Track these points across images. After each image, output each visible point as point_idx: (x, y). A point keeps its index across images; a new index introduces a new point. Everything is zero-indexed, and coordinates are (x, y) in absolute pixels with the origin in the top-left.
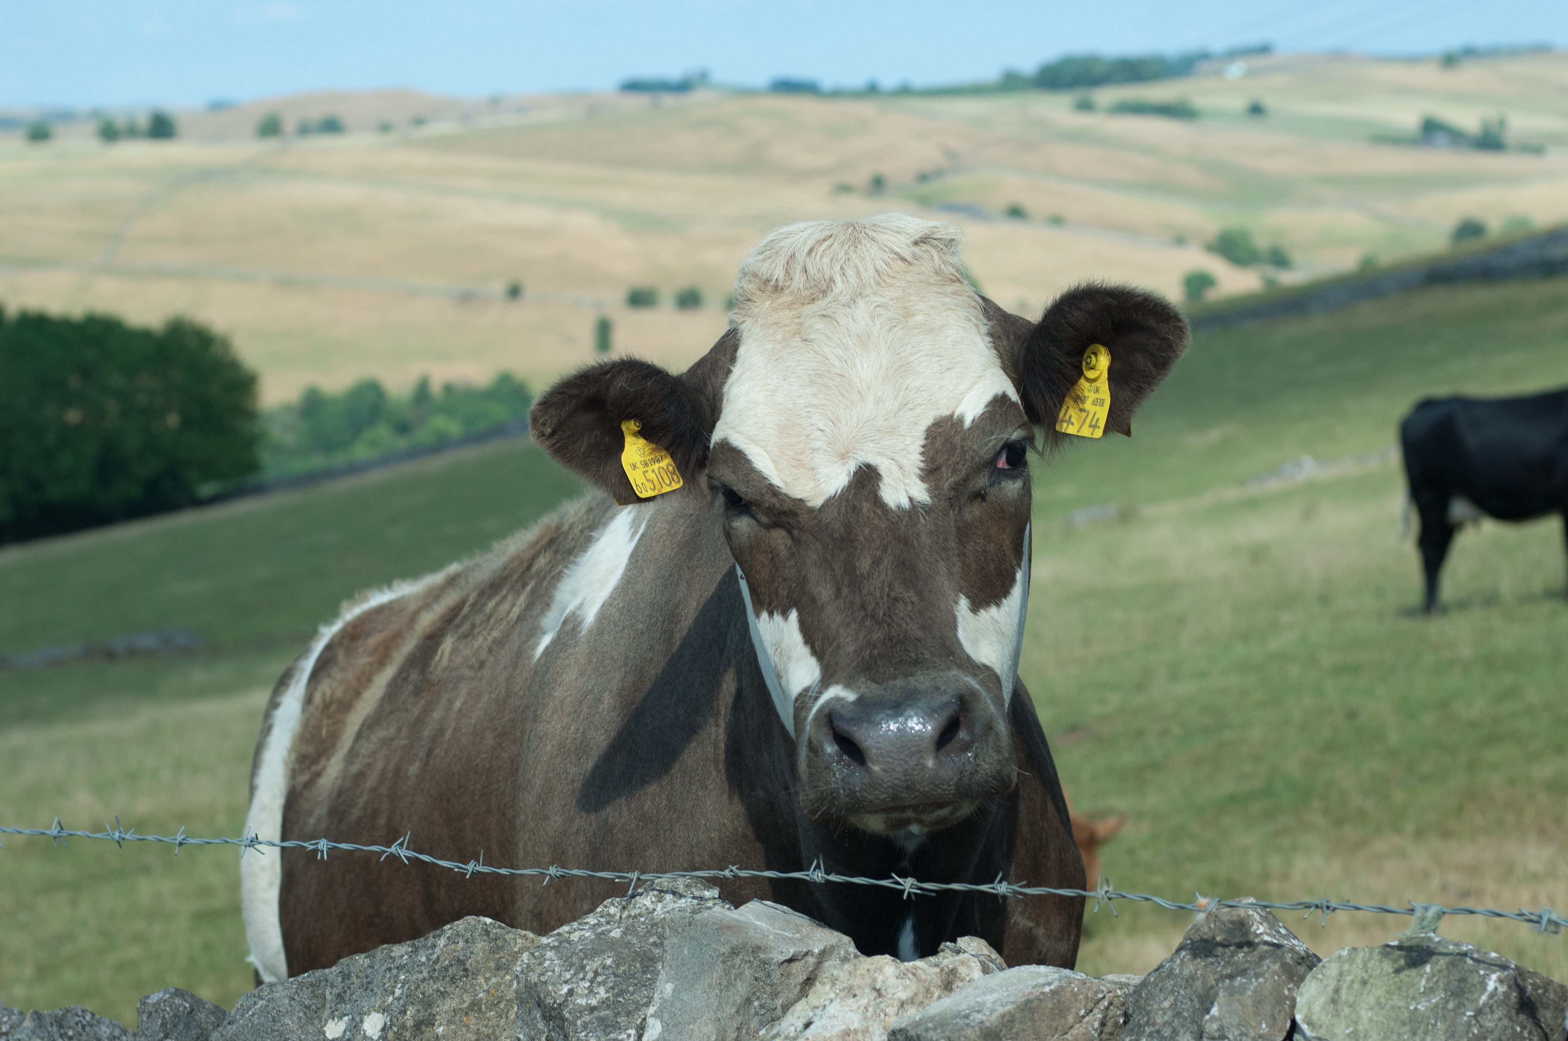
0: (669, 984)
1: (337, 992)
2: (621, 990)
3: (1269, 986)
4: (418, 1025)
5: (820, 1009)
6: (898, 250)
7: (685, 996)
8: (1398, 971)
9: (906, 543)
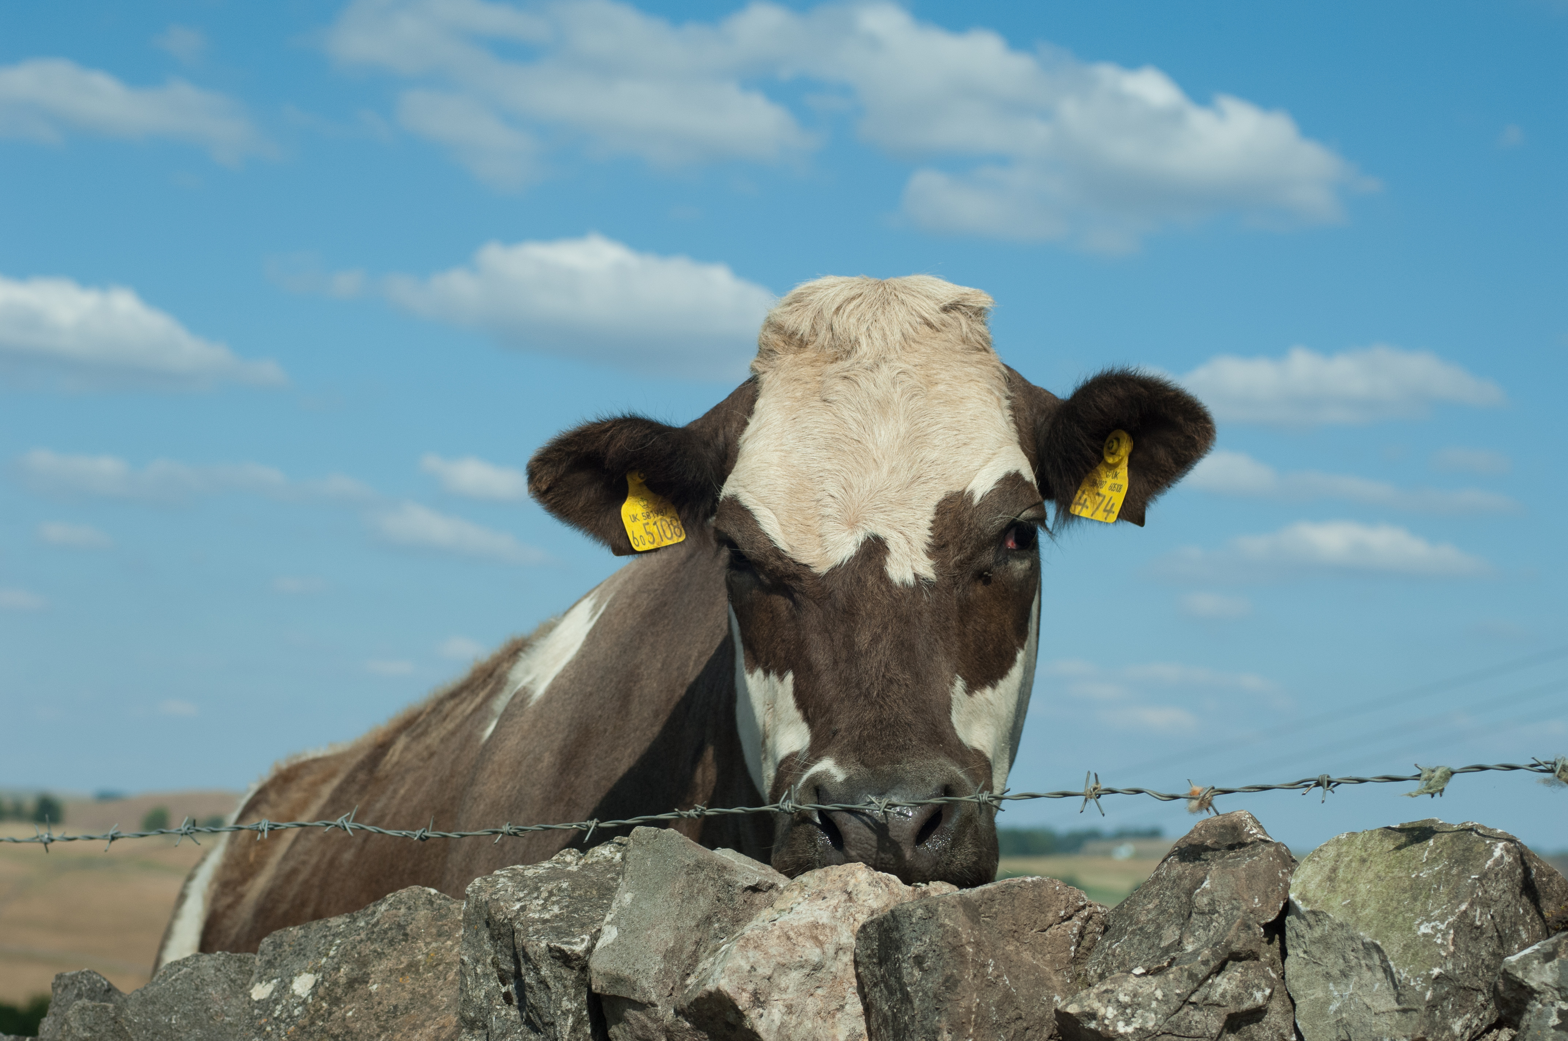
0: (629, 894)
1: (267, 958)
2: (576, 909)
3: (1263, 864)
4: (350, 982)
5: (787, 912)
6: (926, 315)
7: (644, 905)
8: (1399, 848)
9: (907, 622)
